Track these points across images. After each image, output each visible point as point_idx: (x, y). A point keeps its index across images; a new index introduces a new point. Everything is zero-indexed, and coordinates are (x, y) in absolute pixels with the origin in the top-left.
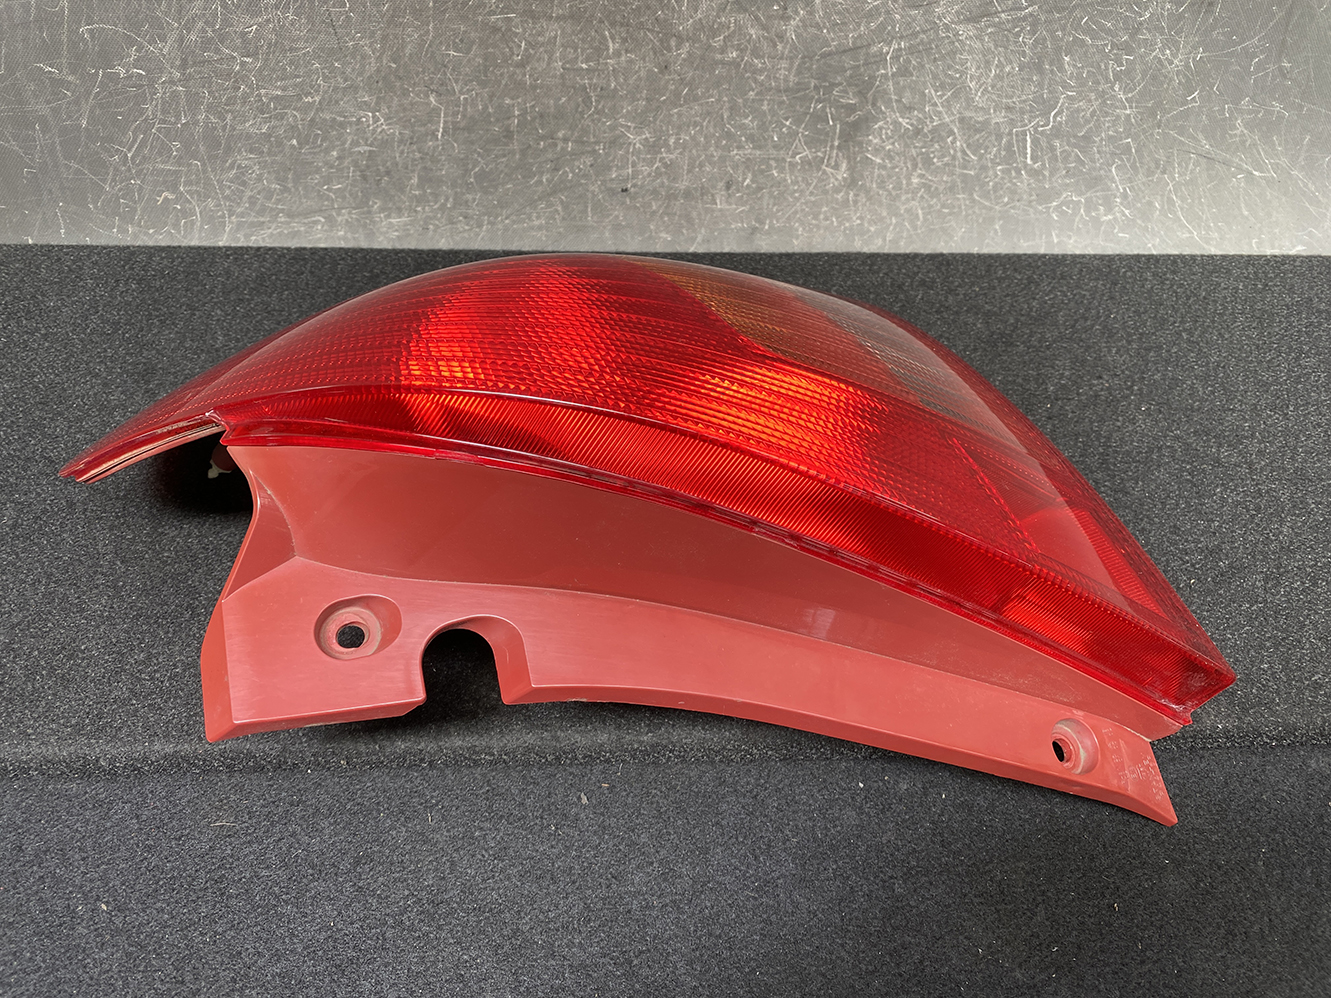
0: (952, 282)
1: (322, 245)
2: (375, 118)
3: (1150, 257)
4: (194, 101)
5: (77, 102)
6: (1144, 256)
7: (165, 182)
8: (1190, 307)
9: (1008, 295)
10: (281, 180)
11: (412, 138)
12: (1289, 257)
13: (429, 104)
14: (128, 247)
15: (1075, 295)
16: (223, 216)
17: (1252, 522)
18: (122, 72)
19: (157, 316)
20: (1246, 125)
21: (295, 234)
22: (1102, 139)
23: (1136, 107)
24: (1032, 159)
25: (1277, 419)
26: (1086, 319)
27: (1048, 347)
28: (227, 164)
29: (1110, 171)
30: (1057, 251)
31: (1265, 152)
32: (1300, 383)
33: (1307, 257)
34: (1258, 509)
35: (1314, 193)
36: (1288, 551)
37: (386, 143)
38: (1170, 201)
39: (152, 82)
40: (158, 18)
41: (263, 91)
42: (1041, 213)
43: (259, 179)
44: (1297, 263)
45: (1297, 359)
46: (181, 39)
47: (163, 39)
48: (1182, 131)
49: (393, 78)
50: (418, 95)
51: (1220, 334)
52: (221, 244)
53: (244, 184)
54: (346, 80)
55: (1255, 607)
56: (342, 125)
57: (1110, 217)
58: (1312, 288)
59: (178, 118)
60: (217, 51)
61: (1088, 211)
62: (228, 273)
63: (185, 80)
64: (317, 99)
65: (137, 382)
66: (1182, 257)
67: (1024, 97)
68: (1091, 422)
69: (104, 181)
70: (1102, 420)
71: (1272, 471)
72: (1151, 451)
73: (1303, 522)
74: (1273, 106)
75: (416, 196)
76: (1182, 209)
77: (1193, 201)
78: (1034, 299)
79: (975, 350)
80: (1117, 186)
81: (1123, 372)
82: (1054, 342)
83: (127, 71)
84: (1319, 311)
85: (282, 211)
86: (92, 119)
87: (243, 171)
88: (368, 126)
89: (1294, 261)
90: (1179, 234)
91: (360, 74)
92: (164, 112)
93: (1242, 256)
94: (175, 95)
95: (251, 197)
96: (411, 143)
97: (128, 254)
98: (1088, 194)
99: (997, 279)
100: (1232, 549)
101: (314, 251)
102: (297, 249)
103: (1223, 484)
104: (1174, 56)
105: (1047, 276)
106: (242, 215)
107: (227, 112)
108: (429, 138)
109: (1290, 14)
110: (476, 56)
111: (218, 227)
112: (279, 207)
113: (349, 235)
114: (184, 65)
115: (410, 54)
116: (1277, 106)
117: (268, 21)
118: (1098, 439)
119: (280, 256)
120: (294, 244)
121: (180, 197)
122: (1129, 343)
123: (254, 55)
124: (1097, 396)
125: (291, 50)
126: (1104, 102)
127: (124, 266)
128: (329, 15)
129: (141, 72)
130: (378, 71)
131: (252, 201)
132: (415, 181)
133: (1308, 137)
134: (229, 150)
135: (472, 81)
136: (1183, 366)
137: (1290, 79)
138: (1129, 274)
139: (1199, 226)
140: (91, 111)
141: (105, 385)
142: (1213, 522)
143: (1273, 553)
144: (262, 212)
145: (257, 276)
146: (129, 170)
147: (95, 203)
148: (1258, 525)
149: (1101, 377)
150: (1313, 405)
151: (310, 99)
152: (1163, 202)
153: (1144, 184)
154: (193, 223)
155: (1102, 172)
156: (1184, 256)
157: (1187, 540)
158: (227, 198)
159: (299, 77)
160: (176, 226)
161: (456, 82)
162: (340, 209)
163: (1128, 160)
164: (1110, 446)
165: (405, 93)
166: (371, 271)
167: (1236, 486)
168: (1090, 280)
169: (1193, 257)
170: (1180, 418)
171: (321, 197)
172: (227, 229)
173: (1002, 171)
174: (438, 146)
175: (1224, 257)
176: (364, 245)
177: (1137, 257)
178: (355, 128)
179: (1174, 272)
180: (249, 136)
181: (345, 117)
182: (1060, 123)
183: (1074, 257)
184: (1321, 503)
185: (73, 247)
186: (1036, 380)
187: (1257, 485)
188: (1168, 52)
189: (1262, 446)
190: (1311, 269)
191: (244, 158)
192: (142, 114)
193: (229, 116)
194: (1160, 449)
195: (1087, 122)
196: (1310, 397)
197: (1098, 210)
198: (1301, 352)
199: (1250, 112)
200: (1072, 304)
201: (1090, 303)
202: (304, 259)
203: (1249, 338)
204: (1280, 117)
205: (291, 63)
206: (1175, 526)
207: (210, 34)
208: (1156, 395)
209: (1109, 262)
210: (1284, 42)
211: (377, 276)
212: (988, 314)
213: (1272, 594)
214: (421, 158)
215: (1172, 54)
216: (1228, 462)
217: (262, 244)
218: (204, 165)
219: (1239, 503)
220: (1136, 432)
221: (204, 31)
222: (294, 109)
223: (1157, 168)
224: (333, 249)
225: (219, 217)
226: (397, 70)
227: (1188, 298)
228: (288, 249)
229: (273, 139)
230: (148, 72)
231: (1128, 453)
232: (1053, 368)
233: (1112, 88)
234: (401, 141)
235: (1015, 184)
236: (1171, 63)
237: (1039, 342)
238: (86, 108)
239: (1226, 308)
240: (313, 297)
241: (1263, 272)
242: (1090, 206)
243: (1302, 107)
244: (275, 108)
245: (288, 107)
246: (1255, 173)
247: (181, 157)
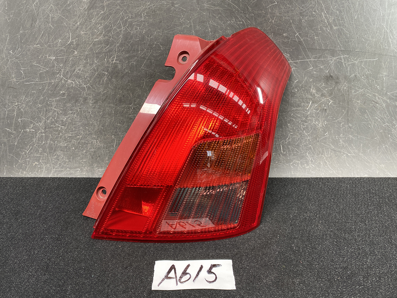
1: (79, 177)
2: (97, 142)
3: (320, 178)
4: (47, 138)
5: (15, 138)
6: (319, 178)
7: (36, 159)
8: (333, 192)
9: (278, 189)
10: (69, 159)
11: (107, 147)
12: (362, 178)
13: (112, 138)
14: (22, 178)
15: (298, 189)
16: (51, 169)
17: (358, 258)
18: (28, 130)
19: (25, 197)
20: (343, 141)
21: (71, 174)
22: (302, 146)
23: (311, 137)
24: (283, 151)
25: (363, 225)
26: (302, 196)
27: (290, 204)
28: (54, 154)
29: (307, 154)
30: (294, 177)
31: (350, 148)
32: (369, 214)
33: (367, 178)
34: (359, 254)
35: (367, 160)
36: (370, 268)
37: (99, 148)
38: (325, 163)
39: (36, 133)
40: (40, 117)
41: (66, 135)
42: (287, 166)
43: (63, 158)
44: (365, 179)
45: (367, 207)
46: (45, 122)
47: (41, 122)
48: (325, 143)
49: (102, 131)
50: (109, 136)
51: (343, 200)
52: (49, 177)
53: (58, 160)
54: (89, 132)
55: (361, 287)
56: (87, 144)
57: (308, 167)
58: (370, 186)
59: (42, 142)
60: (55, 125)
61: (301, 165)
62: (49, 184)
63: (45, 132)
64: (81, 137)
65: (14, 216)
66: (330, 178)
67: (278, 135)
68: (304, 227)
69: (19, 159)
70: (307, 226)
71: (363, 241)
72: (323, 235)
73: (374, 258)
74: (349, 136)
75: (107, 163)
76: (329, 164)
77: (332, 162)
78: (286, 190)
80: (309, 158)
81: (314, 211)
82: (292, 202)
83: (30, 130)
84: (373, 193)
85: (68, 167)
86: (18, 143)
87: (58, 156)
88: (95, 144)
89: (364, 179)
90: (329, 171)
91: (93, 130)
92: (38, 140)
93: (348, 178)
94: (42, 136)
95: (60, 163)
96: (106, 148)
97: (22, 179)
98: (301, 161)
99: (275, 184)
100: (351, 267)
101: (75, 178)
102: (70, 178)
103: (347, 246)
104: (319, 123)
105: (290, 184)
106: (57, 168)
107: (56, 140)
108: (112, 147)
109: (348, 112)
110: (125, 125)
111: (49, 171)
112: (68, 166)
113: (87, 174)
114: (45, 128)
115: (107, 125)
116: (351, 136)
117: (69, 117)
118: (306, 232)
119: (65, 180)
120: (70, 176)
121: (40, 163)
122: (315, 202)
123: (65, 126)
124: (306, 219)
125: (75, 124)
126: (301, 135)
127: (19, 183)
128: (86, 115)
129: (33, 130)
130: (98, 129)
131: (60, 164)
132: (107, 158)
133: (362, 144)
134: (55, 150)
135: (124, 132)
136: (332, 209)
137: (352, 129)
138: (315, 183)
139: (335, 169)
140: (19, 141)
141: (4, 217)
142: (345, 258)
143: (365, 269)
144: (62, 168)
145: (57, 185)
146: (27, 156)
147: (15, 165)
148: (359, 259)
149: (307, 213)
150: (374, 221)
151: (79, 137)
152: (323, 162)
153: (317, 157)
154: (42, 171)
155: (304, 154)
157: (336, 264)
158: (53, 164)
159: (76, 131)
160: (37, 172)
161: (120, 132)
162: (85, 166)
163: (311, 151)
164: (310, 234)
165: (105, 135)
166: (91, 184)
167: (351, 246)
168: (303, 185)
169: (334, 178)
170: (332, 225)
171: (80, 163)
172: (52, 172)
173: (275, 154)
174: (114, 149)
175: (343, 178)
176: (91, 177)
177: (317, 178)
178: (91, 144)
179: (328, 182)
180: (61, 147)
181: (88, 141)
182: (290, 141)
183: (298, 178)
184: (379, 252)
185: (7, 178)
186: (287, 214)
187: (358, 246)
188: (317, 122)
189: (359, 234)
190: (369, 181)
191: (59, 153)
192: (32, 141)
193: (56, 142)
194: (326, 235)
195: (297, 141)
196: (373, 218)
197: (304, 165)
199: (343, 138)
200: (298, 192)
201: (303, 191)
202: (72, 180)
203: (352, 201)
204: (352, 139)
205: (75, 127)
206: (332, 259)
207: (53, 120)
208: (324, 218)
209: (308, 179)
210: (348, 119)
211: (92, 185)
213: (366, 282)
214: (109, 152)
215: (318, 123)
216: (348, 239)
217: (61, 177)
218: (48, 155)
219: (353, 252)
220: (318, 229)
221: (52, 120)
222: (74, 140)
223: (320, 153)
224: (81, 178)
225: (50, 169)
226: (103, 129)
227: (333, 189)
228: (68, 178)
230: (35, 130)
231: (316, 236)
232: (292, 210)
233: (303, 132)
234: (103, 148)
235: (279, 158)
236: (318, 125)
237: (288, 202)
238: (17, 140)
239: (344, 192)
240: (72, 191)
241: (355, 182)
242: (301, 163)
243: (358, 136)
244: (69, 139)
245: (73, 139)
246: (349, 154)
247: (42, 153)
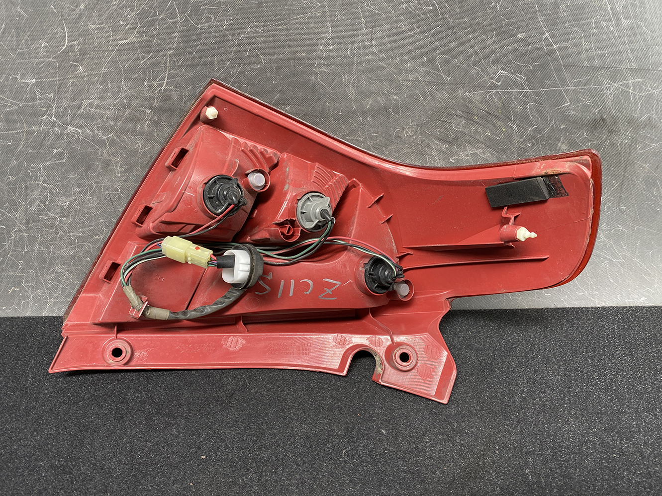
0: (456, 329)
3: (563, 309)
4: (32, 240)
7: (13, 282)
8: (590, 341)
9: (487, 337)
15: (525, 336)
16: (46, 299)
20: (606, 236)
26: (533, 352)
27: (513, 372)
28: (50, 272)
31: (618, 249)
35: (646, 270)
39: (9, 232)
40: (13, 200)
41: (71, 234)
43: (68, 278)
44: (644, 312)
45: (655, 375)
46: (27, 210)
47: (16, 210)
51: (609, 359)
52: (43, 314)
53: (59, 281)
58: (655, 327)
59: (23, 249)
60: (46, 215)
63: (28, 230)
64: (102, 237)
66: (580, 309)
72: (581, 445)
74: (618, 227)
78: (502, 339)
79: (472, 375)
81: (558, 387)
87: (58, 275)
90: (577, 293)
92: (15, 246)
93: (613, 307)
94: (21, 238)
95: (62, 288)
103: (627, 469)
106: (57, 297)
107: (51, 245)
111: (42, 303)
114: (28, 222)
116: (621, 227)
117: (75, 199)
121: (22, 289)
122: (559, 367)
123: (67, 216)
124: (544, 405)
125: (88, 213)
128: (109, 196)
129: (3, 226)
131: (64, 290)
133: (639, 242)
134: (51, 264)
136: (592, 382)
137: (626, 214)
139: (587, 288)
144: (68, 296)
149: (545, 392)
151: (97, 238)
154: (28, 303)
156: (582, 308)
158: (49, 289)
159: (92, 226)
160: (19, 304)
167: (636, 470)
169: (587, 308)
170: (595, 420)
172: (48, 305)
175: (604, 309)
179: (578, 318)
180: (62, 257)
187: (648, 468)
190: (652, 314)
191: (59, 268)
192: (2, 248)
193: (52, 247)
194: (586, 442)
198: (656, 370)
199: (607, 230)
200: (524, 342)
201: (534, 341)
204: (623, 232)
205: (88, 219)
207: (43, 206)
208: (579, 403)
210: (620, 197)
212: (477, 350)
216: (628, 452)
218: (36, 272)
219: (639, 483)
221: (39, 205)
222: (88, 243)
225: (44, 299)
227: (588, 336)
229: (76, 258)
230: (7, 226)
231: (568, 447)
232: (517, 386)
237: (508, 368)
239: (609, 342)
241: (627, 318)
243: (634, 227)
244: (78, 242)
245: (86, 241)
246: (613, 260)
247: (24, 269)
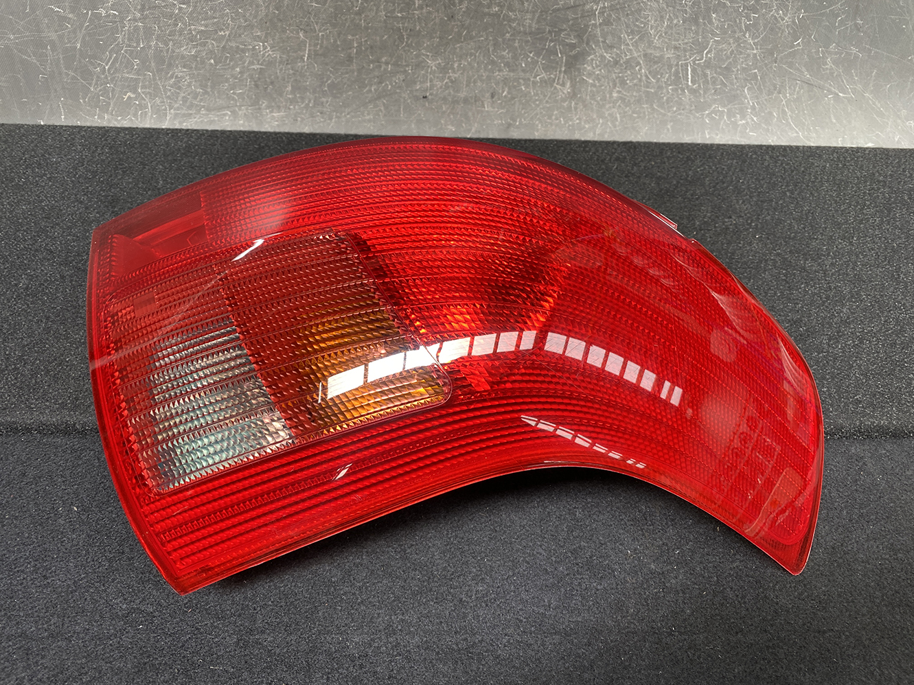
0: (637, 159)
1: (229, 129)
2: (265, 48)
3: (768, 147)
4: (148, 32)
5: (74, 31)
6: (765, 146)
7: (129, 86)
8: (793, 177)
9: (673, 167)
10: (203, 86)
11: (288, 60)
12: (861, 148)
13: (299, 38)
14: (104, 127)
15: (717, 168)
16: (166, 109)
17: (823, 306)
18: (103, 13)
19: (121, 168)
20: (834, 62)
21: (212, 122)
22: (738, 70)
23: (761, 49)
24: (692, 82)
25: (845, 245)
26: (724, 183)
27: (697, 199)
28: (169, 75)
29: (744, 91)
30: (708, 142)
31: (847, 80)
32: (862, 223)
33: (873, 149)
34: (828, 298)
35: (879, 109)
36: (846, 323)
37: (271, 63)
38: (784, 112)
39: (122, 19)
41: (193, 27)
42: (698, 118)
43: (189, 85)
44: (867, 152)
45: (862, 209)
48: (791, 65)
49: (276, 20)
50: (292, 32)
51: (811, 193)
52: (163, 127)
53: (179, 88)
54: (246, 21)
55: (821, 355)
56: (243, 51)
57: (744, 122)
58: (875, 167)
59: (138, 44)
61: (729, 118)
62: (167, 144)
63: (143, 19)
64: (227, 33)
65: (108, 207)
66: (790, 147)
67: (686, 41)
68: (723, 244)
69: (90, 84)
70: (729, 243)
71: (839, 275)
72: (760, 262)
73: (857, 306)
74: (851, 49)
75: (289, 98)
76: (791, 117)
77: (799, 112)
78: (690, 170)
79: (649, 199)
80: (748, 101)
81: (746, 215)
82: (702, 196)
83: (107, 12)
84: (878, 181)
85: (203, 107)
86: (84, 43)
87: (179, 79)
88: (260, 52)
89: (865, 151)
90: (790, 134)
91: (255, 17)
92: (129, 39)
93: (830, 147)
94: (136, 29)
95: (183, 97)
96: (287, 64)
97: (104, 132)
98: (729, 107)
99: (666, 157)
100: (808, 320)
101: (223, 132)
102: (212, 131)
103: (806, 283)
104: (786, 15)
105: (700, 157)
106: (178, 109)
107: (170, 40)
108: (299, 60)
110: (330, 7)
111: (161, 115)
112: (202, 104)
113: (246, 124)
114: (143, 9)
115: (287, 5)
116: (854, 50)
118: (726, 254)
119: (201, 135)
120: (210, 128)
121: (138, 96)
122: (751, 197)
123: (187, 3)
124: (727, 228)
126: (739, 45)
127: (101, 138)
129: (115, 12)
130: (267, 15)
131: (185, 100)
132: (289, 88)
133: (875, 71)
134: (170, 65)
135: (327, 23)
137: (862, 32)
138: (754, 156)
139: (803, 129)
140: (83, 38)
141: (87, 208)
142: (798, 304)
143: (835, 324)
144: (190, 108)
145: (186, 146)
146: (106, 77)
147: (84, 98)
148: (827, 307)
149: (731, 218)
150: (870, 237)
151: (222, 33)
152: (779, 112)
153: (766, 100)
154: (146, 113)
155: (738, 92)
156: (791, 146)
157: (780, 315)
158: (168, 97)
159: (216, 18)
160: (135, 115)
161: (317, 24)
162: (241, 106)
163: (756, 84)
164: (734, 259)
165: (284, 31)
166: (259, 145)
167: (815, 283)
168: (728, 159)
169: (797, 147)
170: (781, 243)
171: (229, 98)
172: (168, 118)
173: (672, 90)
174: (304, 66)
175: (818, 147)
176: (256, 129)
177: (760, 147)
178: (251, 53)
179: (784, 156)
180: (183, 57)
181: (245, 45)
182: (710, 58)
183: (719, 145)
184: (869, 295)
185: (69, 126)
186: (688, 218)
187: (828, 283)
188: (781, 12)
189: (834, 261)
190: (875, 155)
191: (179, 71)
192: (115, 40)
193: (171, 43)
194: (766, 261)
195: (728, 58)
196: (868, 232)
197: (735, 116)
198: (865, 205)
199: (836, 53)
200: (715, 173)
201: (727, 173)
202: (217, 136)
203: (831, 196)
204: (856, 57)
205: (211, 9)
206: (773, 306)
208: (766, 229)
209: (742, 148)
210: (857, 6)
211: (263, 147)
212: (659, 178)
213: (833, 347)
214: (294, 74)
215: (783, 14)
216: (810, 270)
217: (190, 128)
218: (154, 75)
219: (816, 294)
220: (752, 251)
222: (213, 40)
223: (775, 90)
224: (235, 131)
225: (163, 110)
226: (279, 15)
227: (792, 171)
228: (207, 131)
229: (198, 59)
230: (119, 12)
231: (746, 263)
232: (700, 211)
233: (744, 36)
234: (280, 62)
235: (681, 99)
236: (783, 19)
237: (692, 195)
238: (80, 36)
239: (817, 178)
240: (221, 159)
241: (844, 157)
242: (731, 114)
243: (871, 51)
244: (200, 39)
245: (209, 38)
246: (840, 94)
247: (139, 70)
